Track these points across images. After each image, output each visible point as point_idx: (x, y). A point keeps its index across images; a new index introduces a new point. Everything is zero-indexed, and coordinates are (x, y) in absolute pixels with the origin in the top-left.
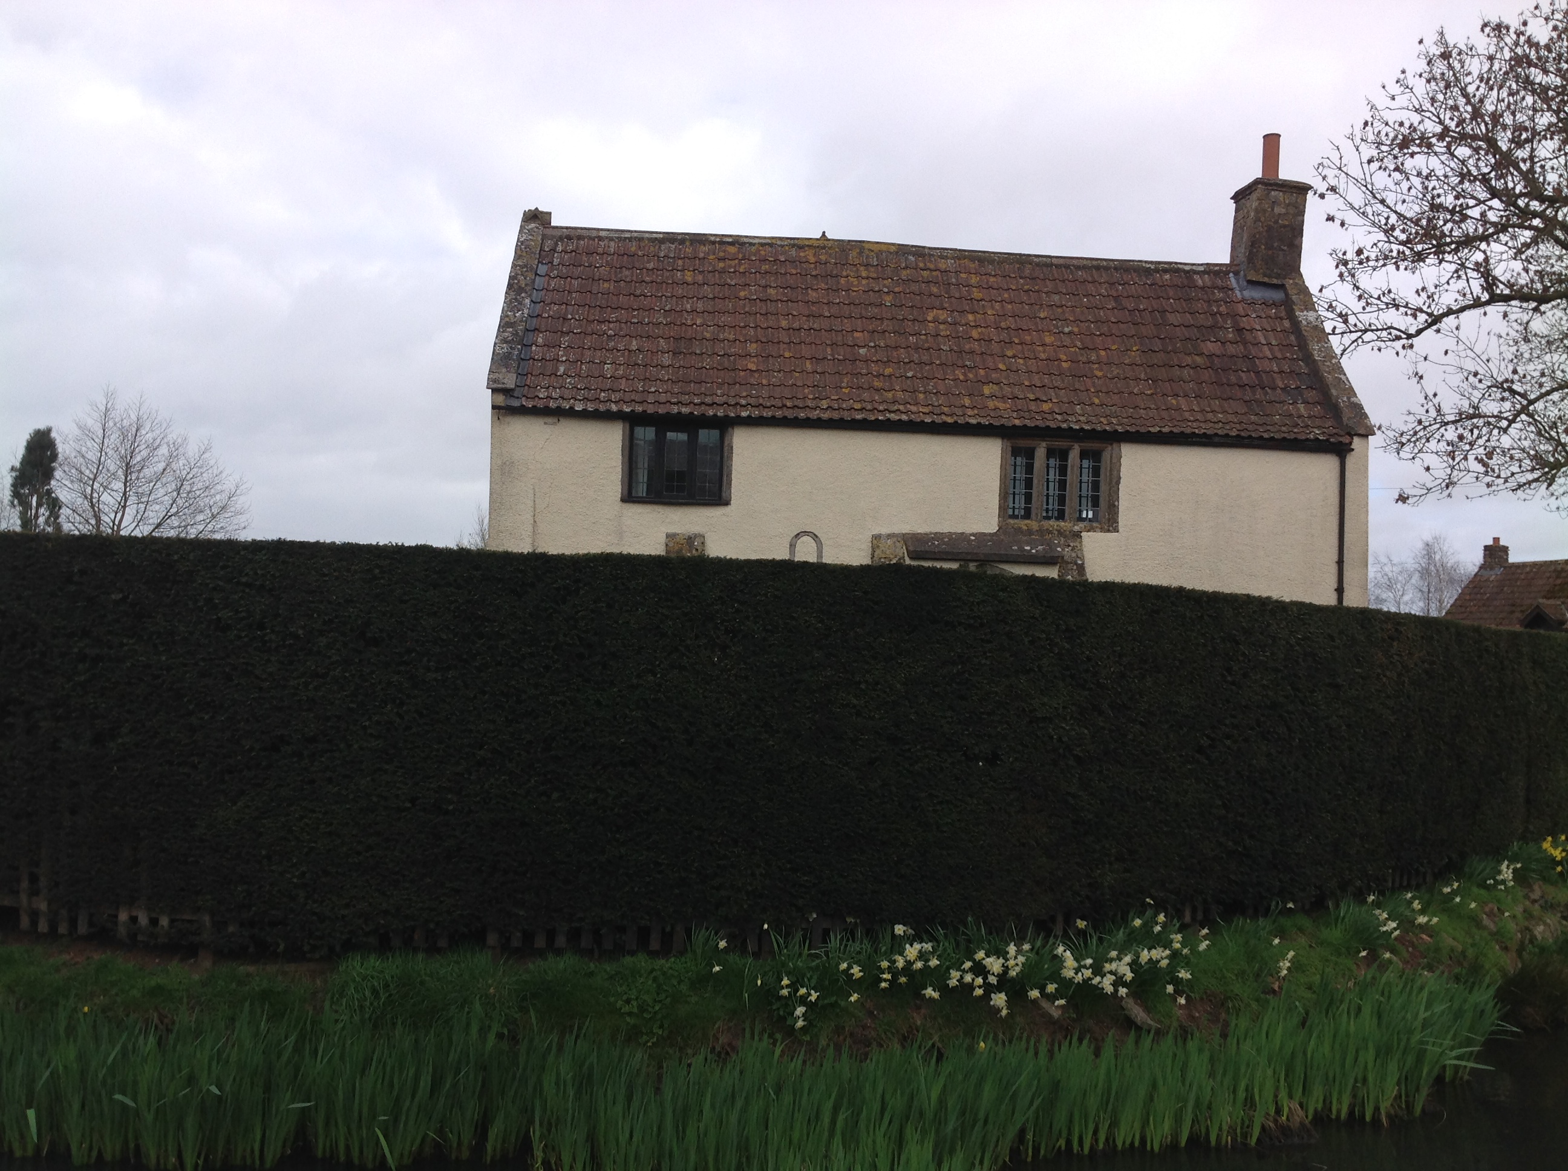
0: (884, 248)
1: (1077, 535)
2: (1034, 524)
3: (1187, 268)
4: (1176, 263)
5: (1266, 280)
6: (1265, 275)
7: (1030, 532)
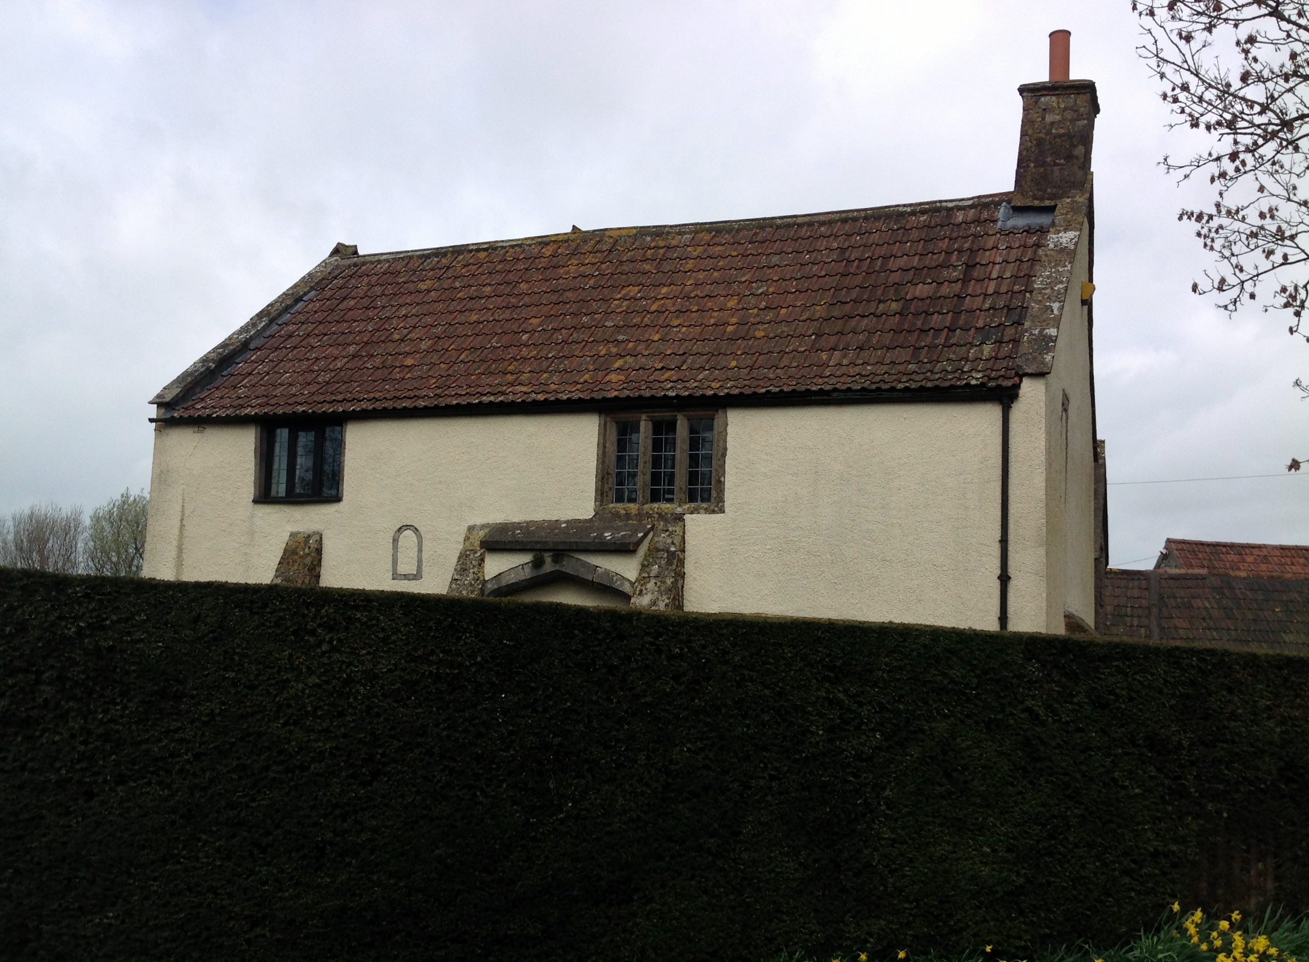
0: (624, 233)
1: (680, 518)
2: (633, 507)
3: (950, 205)
4: (941, 202)
5: (1036, 203)
6: (1035, 198)
7: (628, 516)
